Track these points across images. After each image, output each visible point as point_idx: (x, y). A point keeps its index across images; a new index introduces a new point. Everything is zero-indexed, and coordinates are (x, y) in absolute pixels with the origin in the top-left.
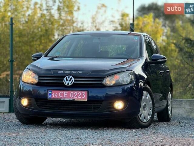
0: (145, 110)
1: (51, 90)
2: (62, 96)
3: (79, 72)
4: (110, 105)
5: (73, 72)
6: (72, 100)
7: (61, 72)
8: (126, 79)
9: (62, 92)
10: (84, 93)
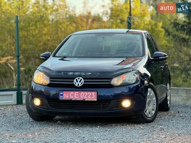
0: (149, 106)
1: (62, 91)
2: (73, 97)
3: (88, 74)
4: (118, 104)
5: (82, 74)
6: (82, 100)
7: (71, 74)
8: (132, 78)
9: (72, 93)
10: (94, 93)
